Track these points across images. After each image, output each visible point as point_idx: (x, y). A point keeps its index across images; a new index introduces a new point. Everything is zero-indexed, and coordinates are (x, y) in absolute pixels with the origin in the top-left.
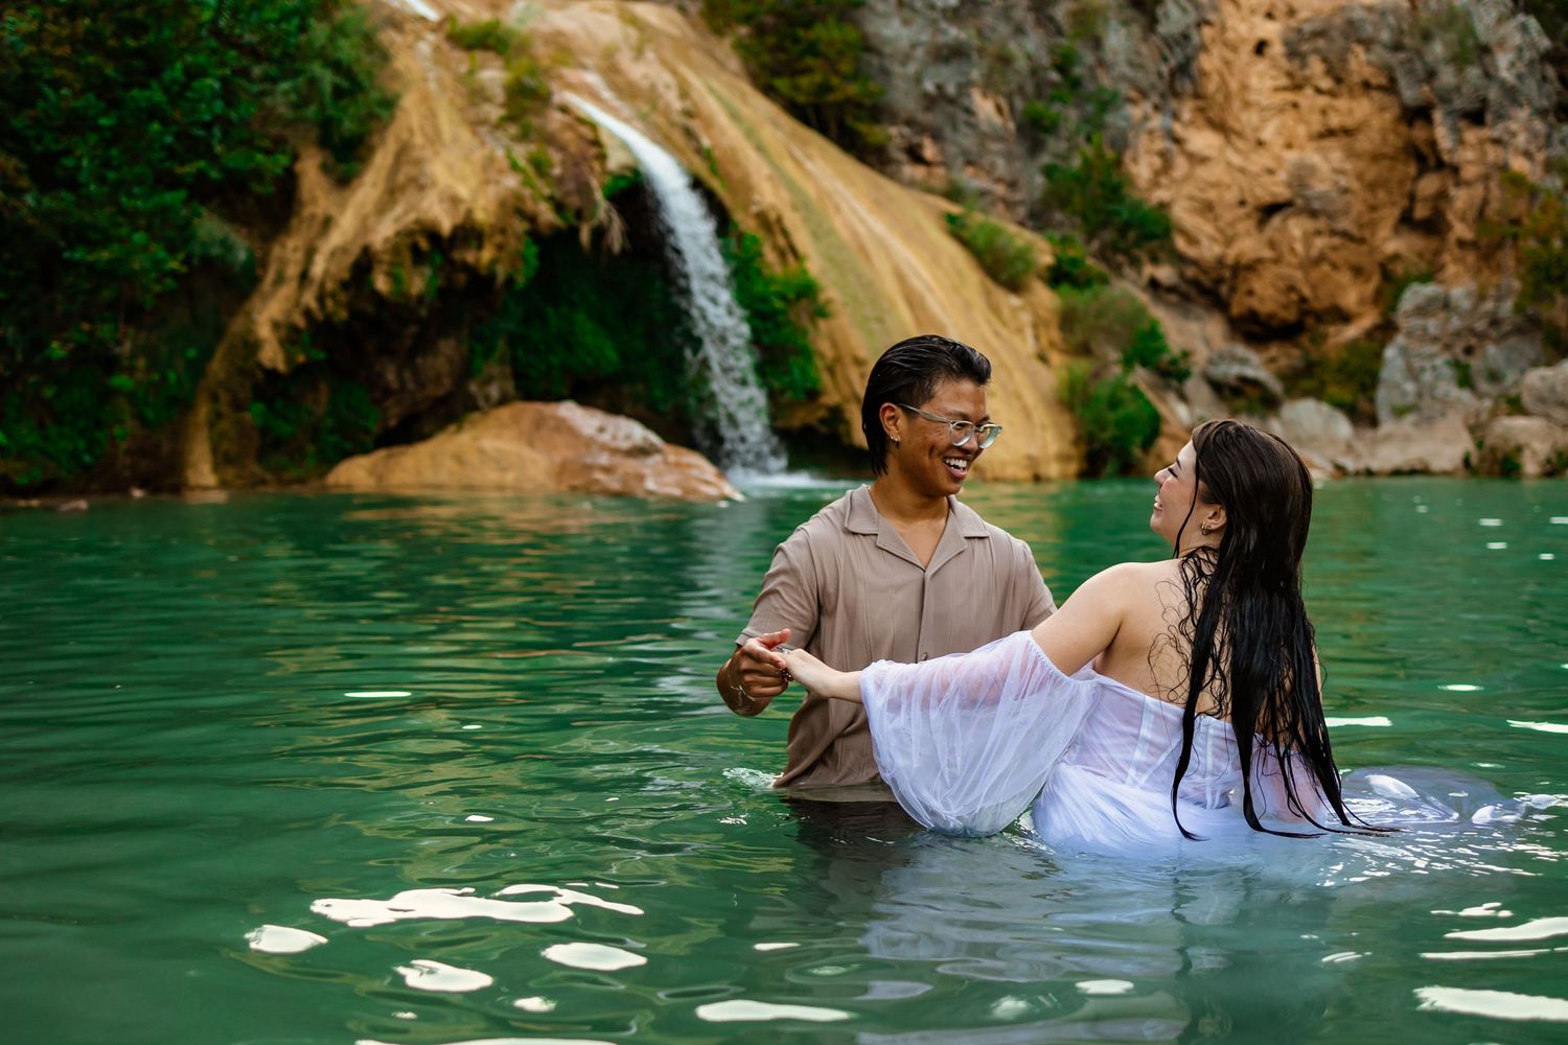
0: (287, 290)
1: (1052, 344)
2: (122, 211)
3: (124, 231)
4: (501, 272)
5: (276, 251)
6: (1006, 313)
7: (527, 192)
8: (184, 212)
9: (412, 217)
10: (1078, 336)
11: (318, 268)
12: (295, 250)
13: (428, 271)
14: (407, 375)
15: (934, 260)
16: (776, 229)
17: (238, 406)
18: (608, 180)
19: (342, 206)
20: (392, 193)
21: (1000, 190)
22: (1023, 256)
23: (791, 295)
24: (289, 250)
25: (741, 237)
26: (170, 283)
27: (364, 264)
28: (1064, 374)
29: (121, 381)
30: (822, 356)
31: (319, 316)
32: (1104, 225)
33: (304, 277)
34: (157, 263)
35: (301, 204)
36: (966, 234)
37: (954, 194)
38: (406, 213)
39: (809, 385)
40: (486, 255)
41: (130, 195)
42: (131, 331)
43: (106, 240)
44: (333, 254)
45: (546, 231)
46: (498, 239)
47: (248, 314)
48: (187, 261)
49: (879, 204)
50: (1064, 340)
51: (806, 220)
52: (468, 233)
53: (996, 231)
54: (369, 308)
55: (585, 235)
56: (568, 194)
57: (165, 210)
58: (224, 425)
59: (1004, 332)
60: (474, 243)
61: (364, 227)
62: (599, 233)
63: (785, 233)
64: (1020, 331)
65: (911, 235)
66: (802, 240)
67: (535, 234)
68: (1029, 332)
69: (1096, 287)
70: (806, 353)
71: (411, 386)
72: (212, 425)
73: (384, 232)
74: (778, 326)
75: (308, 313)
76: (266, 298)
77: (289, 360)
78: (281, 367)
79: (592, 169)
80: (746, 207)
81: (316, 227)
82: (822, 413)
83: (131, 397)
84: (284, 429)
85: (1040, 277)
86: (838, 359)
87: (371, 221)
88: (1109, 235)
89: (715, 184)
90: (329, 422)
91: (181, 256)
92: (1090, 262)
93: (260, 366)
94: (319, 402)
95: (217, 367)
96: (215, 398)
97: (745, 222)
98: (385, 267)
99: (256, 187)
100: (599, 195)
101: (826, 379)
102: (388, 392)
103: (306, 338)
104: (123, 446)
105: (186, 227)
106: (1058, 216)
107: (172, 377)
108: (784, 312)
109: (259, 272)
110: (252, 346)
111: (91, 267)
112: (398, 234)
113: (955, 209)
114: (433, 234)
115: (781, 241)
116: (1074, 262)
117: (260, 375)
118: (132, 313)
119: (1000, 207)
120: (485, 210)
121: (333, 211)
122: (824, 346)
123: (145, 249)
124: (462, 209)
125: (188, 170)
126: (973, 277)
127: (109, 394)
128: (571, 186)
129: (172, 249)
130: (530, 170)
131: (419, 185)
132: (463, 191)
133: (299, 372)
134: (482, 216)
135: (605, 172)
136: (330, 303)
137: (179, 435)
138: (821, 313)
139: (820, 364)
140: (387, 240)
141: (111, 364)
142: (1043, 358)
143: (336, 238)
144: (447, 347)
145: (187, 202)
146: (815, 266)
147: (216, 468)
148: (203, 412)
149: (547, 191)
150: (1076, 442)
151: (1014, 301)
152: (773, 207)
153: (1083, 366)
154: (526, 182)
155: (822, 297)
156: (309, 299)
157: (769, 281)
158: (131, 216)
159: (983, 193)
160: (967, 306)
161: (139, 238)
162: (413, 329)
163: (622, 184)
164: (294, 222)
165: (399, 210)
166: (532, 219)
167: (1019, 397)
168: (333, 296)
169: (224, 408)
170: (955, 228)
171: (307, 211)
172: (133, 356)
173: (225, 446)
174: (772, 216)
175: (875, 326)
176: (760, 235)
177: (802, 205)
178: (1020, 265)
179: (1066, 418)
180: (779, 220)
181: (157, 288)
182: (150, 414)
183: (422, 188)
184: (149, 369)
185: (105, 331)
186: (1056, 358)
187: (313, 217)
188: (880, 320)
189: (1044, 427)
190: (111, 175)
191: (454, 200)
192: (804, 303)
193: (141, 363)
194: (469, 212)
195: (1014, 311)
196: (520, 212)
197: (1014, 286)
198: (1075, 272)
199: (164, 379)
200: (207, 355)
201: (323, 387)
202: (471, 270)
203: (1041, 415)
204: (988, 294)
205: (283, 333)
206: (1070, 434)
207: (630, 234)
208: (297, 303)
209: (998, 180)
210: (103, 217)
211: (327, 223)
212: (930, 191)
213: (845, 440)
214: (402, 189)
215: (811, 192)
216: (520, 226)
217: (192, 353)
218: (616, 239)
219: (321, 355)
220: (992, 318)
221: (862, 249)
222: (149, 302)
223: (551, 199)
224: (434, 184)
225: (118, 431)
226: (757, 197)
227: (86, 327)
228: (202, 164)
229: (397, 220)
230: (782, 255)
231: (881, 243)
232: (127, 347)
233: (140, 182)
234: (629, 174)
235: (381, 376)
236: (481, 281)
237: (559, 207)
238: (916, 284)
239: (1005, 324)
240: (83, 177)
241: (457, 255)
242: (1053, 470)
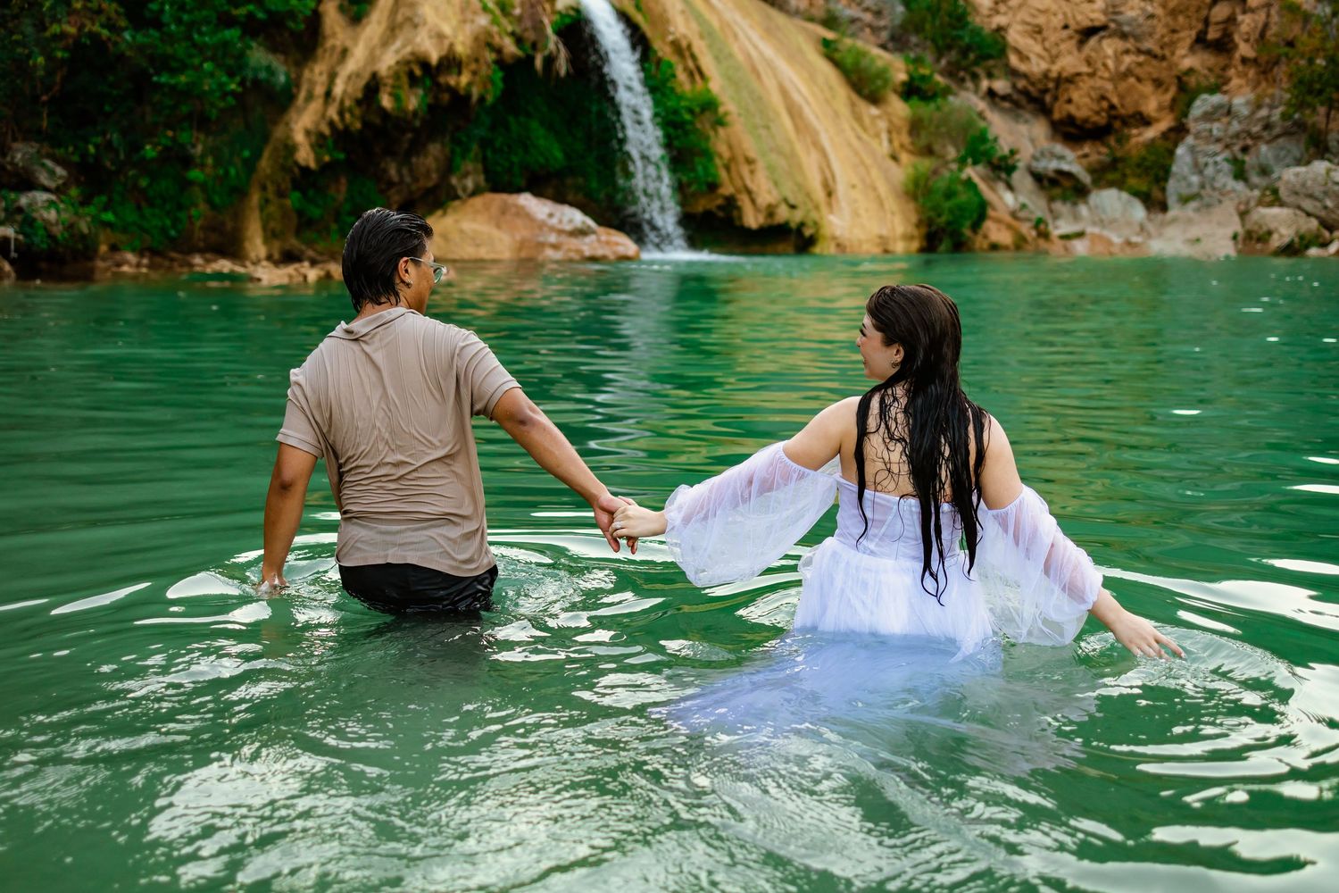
0: (316, 105)
1: (902, 146)
2: (194, 45)
3: (196, 61)
4: (475, 92)
5: (307, 74)
6: (867, 121)
7: (495, 29)
8: (239, 45)
9: (409, 49)
10: (923, 141)
11: (338, 89)
12: (321, 74)
13: (420, 92)
14: (405, 171)
15: (812, 77)
16: (687, 54)
17: (281, 194)
18: (556, 18)
19: (355, 40)
20: (393, 30)
21: (868, 17)
22: (882, 75)
23: (697, 110)
24: (316, 73)
25: (659, 61)
26: (231, 100)
27: (373, 87)
28: (910, 171)
29: (195, 174)
30: (721, 157)
31: (340, 126)
32: (949, 48)
33: (328, 94)
34: (221, 85)
35: (324, 38)
36: (837, 56)
37: (830, 21)
38: (404, 46)
39: (710, 179)
40: (464, 79)
41: (201, 33)
42: (202, 137)
43: (184, 67)
44: (349, 78)
45: (509, 61)
46: (473, 66)
47: (287, 124)
48: (242, 84)
49: (770, 32)
50: (913, 143)
51: (710, 46)
52: (451, 62)
53: (864, 54)
54: (377, 120)
55: (539, 63)
56: (526, 30)
57: (226, 44)
58: (272, 209)
59: (864, 136)
60: (455, 70)
61: (372, 58)
62: (550, 60)
63: (694, 57)
64: (877, 135)
65: (794, 57)
66: (707, 62)
67: (500, 63)
68: (884, 136)
69: (939, 101)
70: (707, 154)
71: (408, 179)
72: (262, 209)
73: (387, 62)
74: (686, 133)
75: (331, 124)
76: (300, 111)
77: (318, 159)
78: (313, 165)
79: (544, 9)
80: (665, 33)
81: (335, 57)
82: (720, 201)
83: (203, 187)
84: (315, 212)
85: (895, 91)
86: (733, 159)
87: (378, 52)
88: (954, 55)
89: (639, 18)
90: (347, 207)
91: (238, 79)
92: (938, 78)
93: (296, 163)
94: (340, 191)
95: (265, 164)
96: (264, 188)
97: (662, 49)
98: (388, 89)
99: (291, 25)
100: (549, 31)
101: (723, 174)
102: (391, 184)
103: (330, 142)
104: (198, 224)
105: (241, 56)
106: (914, 39)
107: (232, 171)
108: (692, 123)
109: (294, 90)
110: (291, 149)
111: (173, 88)
112: (398, 63)
113: (830, 35)
114: (424, 64)
115: (691, 64)
116: (923, 78)
117: (296, 170)
118: (201, 122)
119: (868, 30)
120: (463, 43)
121: (348, 43)
122: (723, 149)
123: (212, 75)
124: (446, 43)
125: (241, 12)
126: (842, 92)
127: (186, 184)
128: (528, 24)
129: (231, 74)
130: (498, 12)
131: (413, 23)
132: (447, 29)
133: (325, 168)
134: (461, 49)
135: (554, 12)
136: (347, 116)
137: (239, 217)
138: (720, 122)
139: (718, 162)
140: (390, 68)
141: (187, 162)
142: (894, 158)
143: (351, 66)
144: (435, 149)
145: (241, 38)
146: (717, 85)
147: (266, 241)
148: (255, 198)
149: (510, 29)
150: (918, 225)
151: (874, 111)
152: (685, 36)
153: (926, 164)
154: (494, 22)
155: (721, 110)
156: (332, 112)
157: (680, 98)
158: (201, 49)
159: (853, 21)
160: (836, 114)
161: (207, 66)
162: (409, 135)
163: (568, 21)
164: (320, 51)
165: (398, 44)
166: (499, 51)
167: (875, 189)
168: (350, 111)
169: (271, 195)
170: (829, 51)
171: (329, 43)
172: (203, 156)
173: (272, 224)
174: (684, 44)
175: (763, 132)
176: (674, 59)
177: (707, 33)
178: (879, 82)
179: (911, 206)
180: (689, 47)
181: (222, 104)
182: (217, 199)
183: (416, 26)
184: (215, 166)
185: (184, 137)
186: (905, 157)
187: (333, 47)
188: (767, 128)
189: (893, 213)
190: (186, 17)
191: (440, 36)
192: (708, 114)
193: (210, 161)
194: (451, 46)
195: (874, 118)
196: (490, 46)
197: (874, 99)
198: (924, 86)
199: (227, 173)
200: (257, 155)
201: (343, 180)
202: (453, 91)
203: (891, 203)
204: (853, 105)
205: (313, 138)
206: (914, 218)
207: (572, 61)
208: (323, 116)
209: (867, 9)
210: (180, 49)
211: (345, 53)
212: (811, 19)
213: (737, 223)
214: (401, 26)
215: (715, 23)
216: (490, 56)
217: (246, 154)
218: (562, 66)
219: (341, 156)
220: (856, 126)
221: (755, 70)
222: (214, 114)
223: (513, 34)
224: (425, 23)
225: (194, 212)
226: (672, 29)
227: (170, 133)
228: (251, 7)
229: (397, 52)
230: (691, 75)
231: (769, 64)
232: (199, 148)
233: (207, 22)
234: (572, 13)
235: (385, 171)
236: (460, 100)
237: (519, 41)
238: (796, 97)
239: (865, 129)
240: (166, 18)
241: (442, 80)
242: (899, 247)
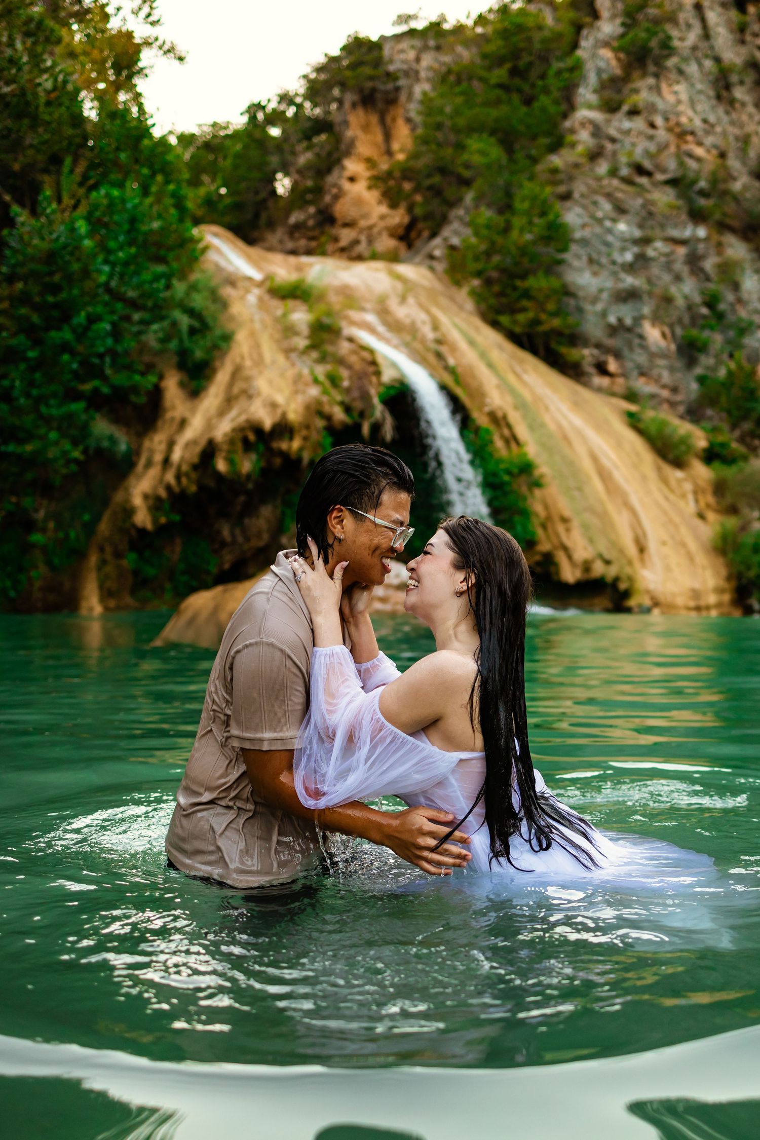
0: (154, 472)
1: (708, 506)
2: (41, 417)
3: (42, 431)
4: (306, 456)
5: (147, 444)
6: (673, 483)
7: (325, 399)
8: (84, 417)
9: (243, 418)
10: (729, 499)
11: (176, 455)
12: (160, 442)
13: (254, 457)
14: (238, 532)
15: (619, 444)
16: (503, 423)
17: (118, 555)
18: (382, 389)
19: (193, 411)
20: (229, 401)
21: (665, 393)
22: (685, 441)
23: (515, 470)
24: (156, 442)
25: (477, 430)
26: (74, 467)
27: (209, 451)
28: (718, 528)
29: (37, 538)
30: (537, 515)
31: (177, 489)
32: (745, 417)
33: (166, 461)
34: (65, 453)
35: (165, 410)
36: (642, 426)
37: (631, 396)
38: (239, 415)
39: (528, 537)
40: (296, 444)
41: (48, 406)
42: (45, 502)
43: (30, 437)
44: (187, 445)
45: (338, 427)
46: (304, 432)
47: (127, 490)
48: (85, 452)
49: (577, 405)
50: (718, 503)
51: (524, 417)
52: (283, 429)
53: (664, 424)
54: (212, 484)
55: (366, 429)
56: (354, 400)
57: (70, 416)
58: (108, 569)
59: (672, 497)
60: (287, 435)
61: (209, 426)
62: (376, 428)
63: (509, 426)
64: (683, 496)
65: (601, 426)
66: (522, 431)
67: (331, 429)
68: (690, 497)
69: (741, 464)
70: (525, 513)
71: (240, 539)
72: (99, 569)
73: (223, 429)
74: (505, 494)
75: (168, 488)
76: (139, 478)
77: (155, 521)
78: (149, 526)
79: (371, 382)
80: (482, 405)
81: (175, 426)
82: (538, 558)
83: (44, 549)
84: (151, 571)
85: (698, 456)
86: (549, 518)
87: (214, 421)
88: (747, 426)
89: (459, 392)
90: (181, 566)
91: (81, 448)
92: (734, 445)
93: (134, 526)
94: (175, 552)
95: (104, 527)
96: (102, 549)
97: (481, 419)
98: (223, 454)
99: (133, 398)
100: (376, 401)
101: (540, 532)
102: (223, 544)
103: (167, 506)
104: (37, 584)
105: (85, 428)
106: (709, 412)
107: (73, 534)
108: (509, 484)
109: (134, 458)
110: (128, 511)
111: (19, 457)
112: (234, 430)
113: (633, 408)
114: (258, 429)
115: (506, 432)
116: (723, 445)
117: (134, 533)
118: (45, 489)
119: (665, 406)
120: (296, 412)
121: (187, 414)
122: (538, 508)
123: (56, 443)
124: (279, 412)
125: (87, 387)
126: (648, 457)
127: (28, 548)
128: (356, 394)
129: (75, 443)
130: (327, 384)
131: (248, 394)
132: (280, 399)
133: (161, 530)
134: (294, 415)
135: (380, 384)
136: (184, 481)
137: (77, 577)
138: (537, 484)
139: (535, 521)
140: (225, 435)
141: (30, 526)
142: (701, 516)
143: (189, 434)
144: (266, 511)
145: (86, 410)
146: (532, 450)
147: (102, 600)
148: (93, 559)
149: (339, 398)
150: (729, 578)
151: (679, 474)
152: (500, 408)
153: (732, 522)
154: (325, 392)
155: (537, 473)
156: (170, 477)
157: (500, 461)
158: (47, 420)
159: (653, 396)
160: (644, 478)
161: (53, 435)
162: (242, 498)
163: (392, 392)
164: (160, 423)
165: (234, 413)
166: (328, 418)
167: (683, 545)
168: (187, 475)
169: (108, 556)
170: (634, 422)
171: (169, 415)
172: (46, 519)
173: (108, 584)
174: (500, 414)
175: (576, 494)
176: (492, 428)
177: (521, 405)
178: (683, 448)
179: (720, 562)
180: (505, 417)
181: (64, 471)
182: (56, 561)
183: (250, 397)
184: (56, 530)
185: (27, 502)
186: (711, 516)
187: (173, 419)
188: (580, 489)
189: (704, 568)
190: (35, 392)
191: (274, 405)
192: (523, 478)
193: (51, 525)
194: (284, 415)
195: (679, 481)
196: (321, 414)
197: (679, 463)
198: (724, 452)
199: (67, 536)
200: (97, 518)
201: (178, 541)
202: (285, 455)
203: (702, 559)
204: (659, 470)
205: (151, 502)
206: (724, 572)
207: (397, 428)
208: (161, 480)
209: (664, 387)
210: (28, 420)
211: (183, 423)
212: (613, 394)
213: (555, 578)
214: (236, 398)
215: (527, 396)
216: (320, 423)
217: (86, 517)
218: (388, 432)
219: (177, 518)
220: (664, 488)
221: (566, 438)
222: (57, 481)
223: (342, 404)
224: (259, 394)
225: (34, 574)
226: (488, 400)
227: (14, 499)
228: (96, 383)
229: (233, 420)
230: (507, 442)
231: (579, 432)
232: (41, 514)
233: (54, 395)
234: (397, 385)
235: (219, 532)
236: (291, 463)
237: (348, 409)
238: (605, 462)
239: (672, 491)
240: (16, 393)
241: (275, 445)
242: (712, 599)
